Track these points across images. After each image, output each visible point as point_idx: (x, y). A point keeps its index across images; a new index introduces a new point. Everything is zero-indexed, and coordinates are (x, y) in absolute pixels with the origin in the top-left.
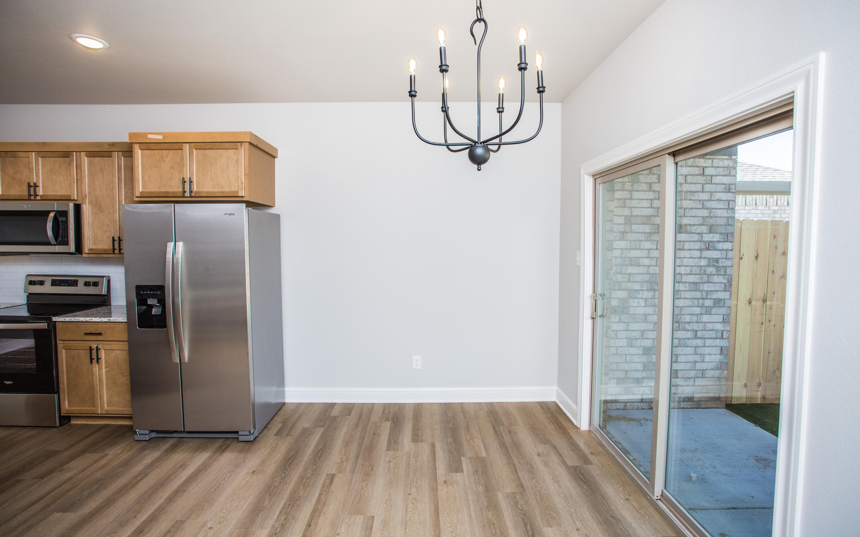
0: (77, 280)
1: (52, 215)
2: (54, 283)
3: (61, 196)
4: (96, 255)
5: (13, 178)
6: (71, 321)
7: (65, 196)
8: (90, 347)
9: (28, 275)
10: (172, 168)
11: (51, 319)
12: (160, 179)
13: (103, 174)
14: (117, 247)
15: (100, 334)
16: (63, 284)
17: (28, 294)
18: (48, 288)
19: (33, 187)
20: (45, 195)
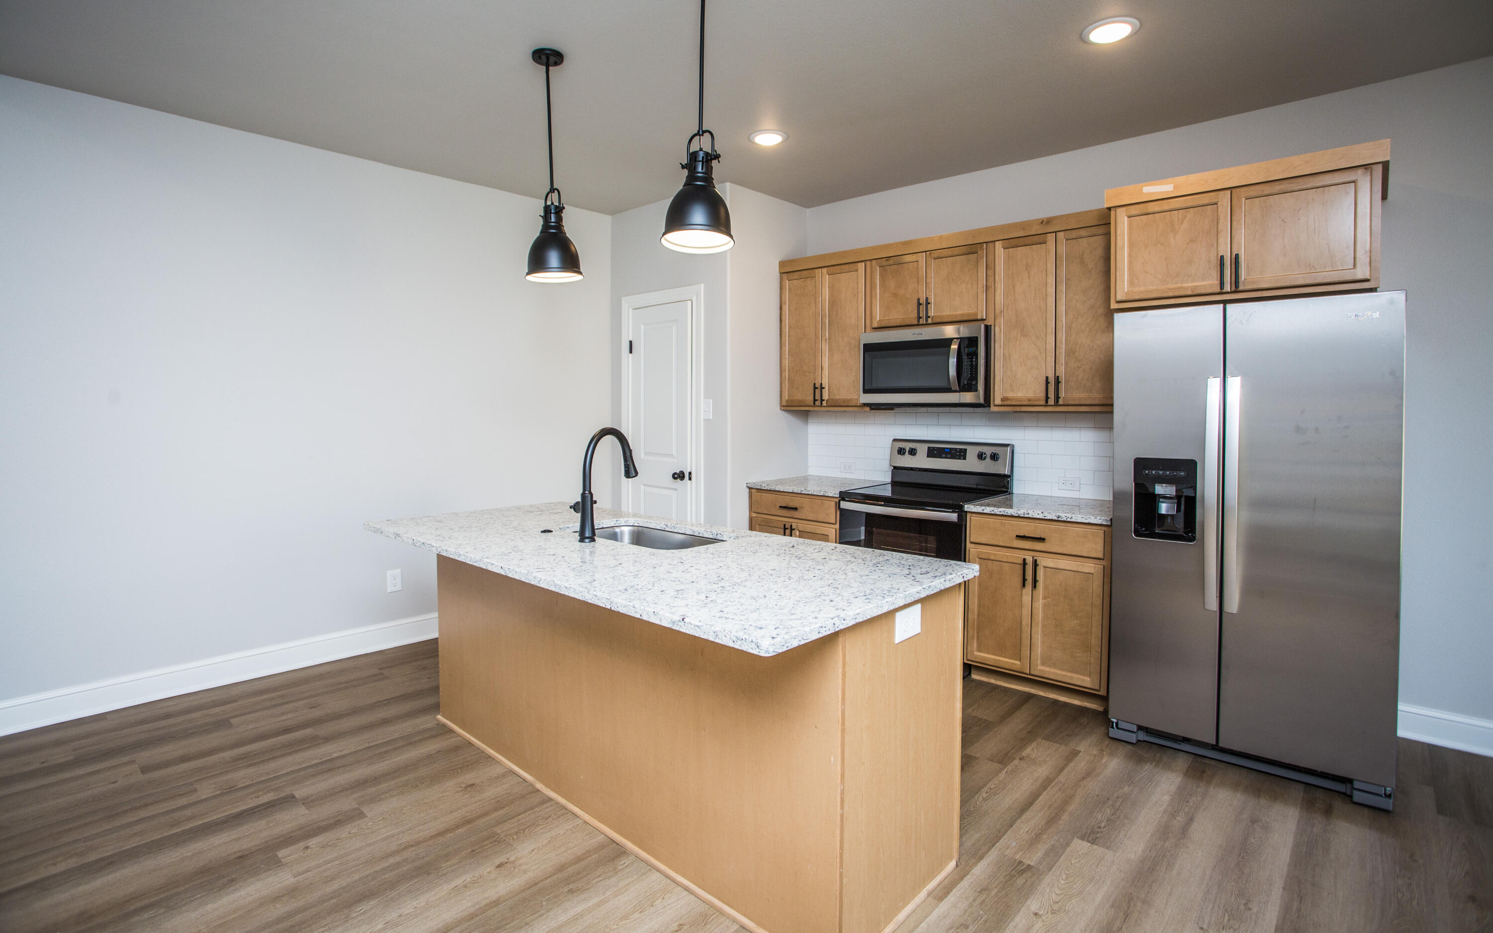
0: (966, 450)
1: (954, 347)
2: (933, 453)
3: (962, 315)
4: (1012, 407)
5: (895, 295)
6: (993, 513)
7: (969, 315)
8: (1024, 560)
9: (895, 440)
10: (1191, 241)
11: (962, 507)
12: (1167, 265)
13: (1029, 273)
14: (1052, 395)
15: (1042, 540)
16: (944, 456)
17: (893, 468)
18: (922, 461)
19: (923, 305)
20: (939, 317)
